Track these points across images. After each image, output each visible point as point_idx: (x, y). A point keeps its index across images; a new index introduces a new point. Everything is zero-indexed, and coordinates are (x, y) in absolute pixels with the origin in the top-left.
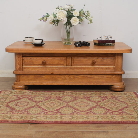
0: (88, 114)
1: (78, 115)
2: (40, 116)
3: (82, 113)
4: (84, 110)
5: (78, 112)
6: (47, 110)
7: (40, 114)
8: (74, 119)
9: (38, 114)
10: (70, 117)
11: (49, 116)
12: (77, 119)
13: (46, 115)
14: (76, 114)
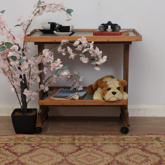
0: (39, 144)
1: (52, 142)
2: (101, 141)
3: (46, 145)
4: (42, 148)
5: (52, 146)
6: (95, 148)
7: (103, 144)
8: (59, 138)
9: (105, 144)
10: (63, 141)
11: (90, 141)
12: (55, 138)
13: (94, 142)
14: (54, 144)
